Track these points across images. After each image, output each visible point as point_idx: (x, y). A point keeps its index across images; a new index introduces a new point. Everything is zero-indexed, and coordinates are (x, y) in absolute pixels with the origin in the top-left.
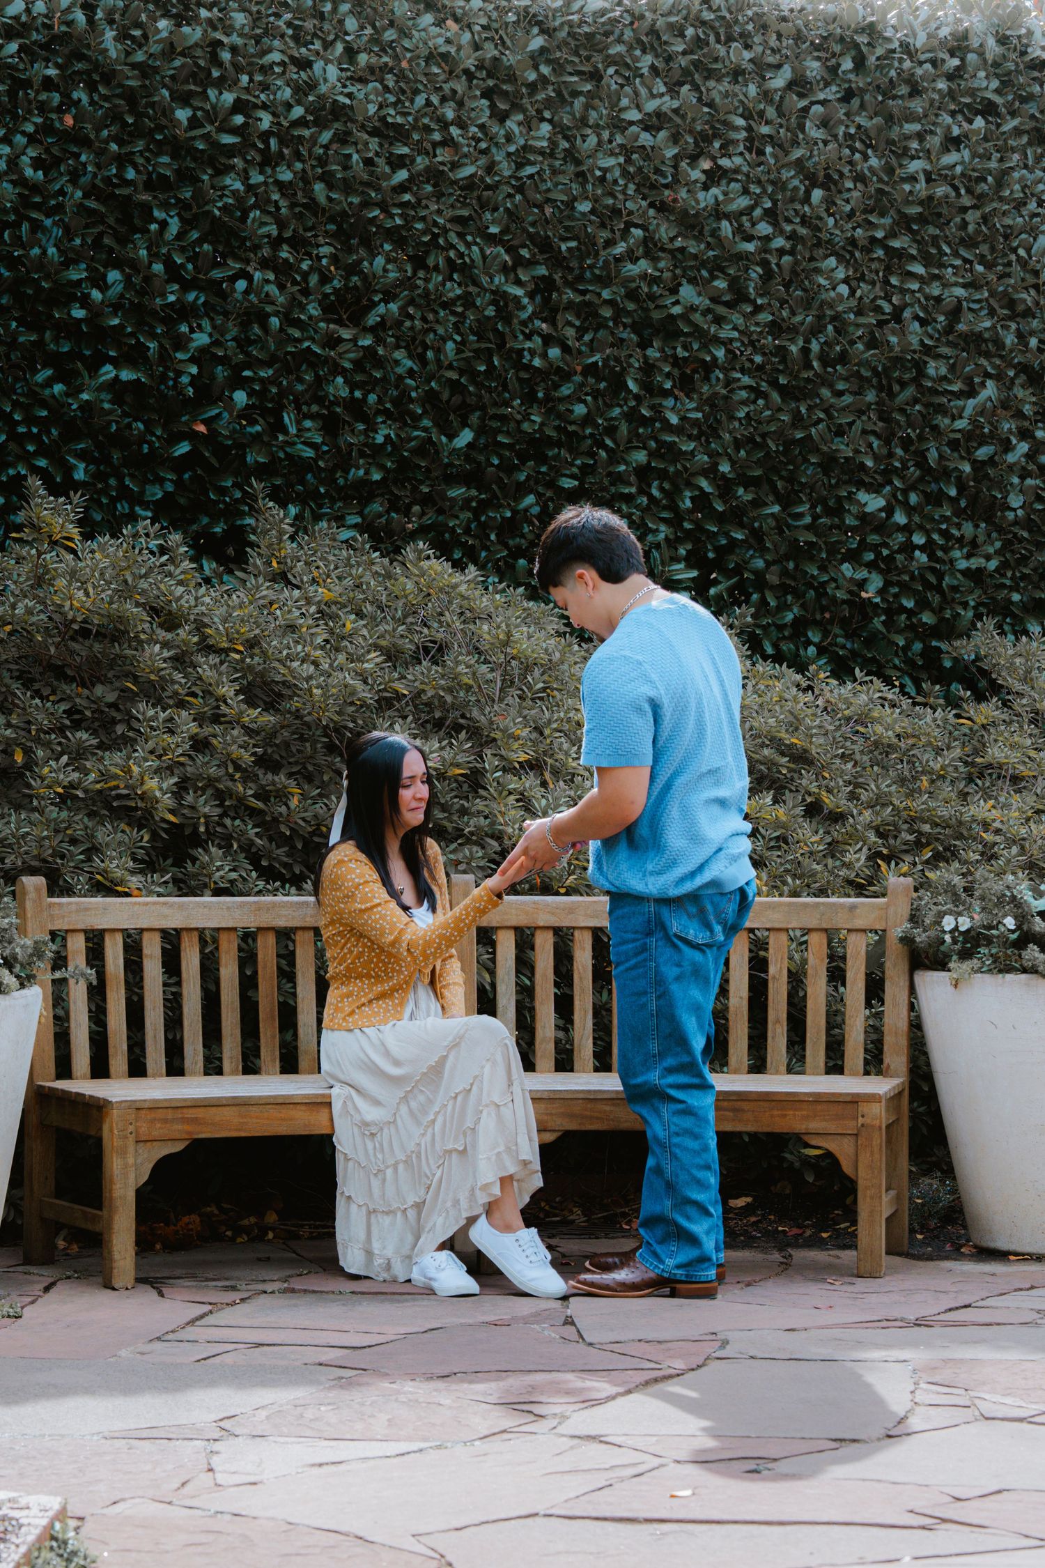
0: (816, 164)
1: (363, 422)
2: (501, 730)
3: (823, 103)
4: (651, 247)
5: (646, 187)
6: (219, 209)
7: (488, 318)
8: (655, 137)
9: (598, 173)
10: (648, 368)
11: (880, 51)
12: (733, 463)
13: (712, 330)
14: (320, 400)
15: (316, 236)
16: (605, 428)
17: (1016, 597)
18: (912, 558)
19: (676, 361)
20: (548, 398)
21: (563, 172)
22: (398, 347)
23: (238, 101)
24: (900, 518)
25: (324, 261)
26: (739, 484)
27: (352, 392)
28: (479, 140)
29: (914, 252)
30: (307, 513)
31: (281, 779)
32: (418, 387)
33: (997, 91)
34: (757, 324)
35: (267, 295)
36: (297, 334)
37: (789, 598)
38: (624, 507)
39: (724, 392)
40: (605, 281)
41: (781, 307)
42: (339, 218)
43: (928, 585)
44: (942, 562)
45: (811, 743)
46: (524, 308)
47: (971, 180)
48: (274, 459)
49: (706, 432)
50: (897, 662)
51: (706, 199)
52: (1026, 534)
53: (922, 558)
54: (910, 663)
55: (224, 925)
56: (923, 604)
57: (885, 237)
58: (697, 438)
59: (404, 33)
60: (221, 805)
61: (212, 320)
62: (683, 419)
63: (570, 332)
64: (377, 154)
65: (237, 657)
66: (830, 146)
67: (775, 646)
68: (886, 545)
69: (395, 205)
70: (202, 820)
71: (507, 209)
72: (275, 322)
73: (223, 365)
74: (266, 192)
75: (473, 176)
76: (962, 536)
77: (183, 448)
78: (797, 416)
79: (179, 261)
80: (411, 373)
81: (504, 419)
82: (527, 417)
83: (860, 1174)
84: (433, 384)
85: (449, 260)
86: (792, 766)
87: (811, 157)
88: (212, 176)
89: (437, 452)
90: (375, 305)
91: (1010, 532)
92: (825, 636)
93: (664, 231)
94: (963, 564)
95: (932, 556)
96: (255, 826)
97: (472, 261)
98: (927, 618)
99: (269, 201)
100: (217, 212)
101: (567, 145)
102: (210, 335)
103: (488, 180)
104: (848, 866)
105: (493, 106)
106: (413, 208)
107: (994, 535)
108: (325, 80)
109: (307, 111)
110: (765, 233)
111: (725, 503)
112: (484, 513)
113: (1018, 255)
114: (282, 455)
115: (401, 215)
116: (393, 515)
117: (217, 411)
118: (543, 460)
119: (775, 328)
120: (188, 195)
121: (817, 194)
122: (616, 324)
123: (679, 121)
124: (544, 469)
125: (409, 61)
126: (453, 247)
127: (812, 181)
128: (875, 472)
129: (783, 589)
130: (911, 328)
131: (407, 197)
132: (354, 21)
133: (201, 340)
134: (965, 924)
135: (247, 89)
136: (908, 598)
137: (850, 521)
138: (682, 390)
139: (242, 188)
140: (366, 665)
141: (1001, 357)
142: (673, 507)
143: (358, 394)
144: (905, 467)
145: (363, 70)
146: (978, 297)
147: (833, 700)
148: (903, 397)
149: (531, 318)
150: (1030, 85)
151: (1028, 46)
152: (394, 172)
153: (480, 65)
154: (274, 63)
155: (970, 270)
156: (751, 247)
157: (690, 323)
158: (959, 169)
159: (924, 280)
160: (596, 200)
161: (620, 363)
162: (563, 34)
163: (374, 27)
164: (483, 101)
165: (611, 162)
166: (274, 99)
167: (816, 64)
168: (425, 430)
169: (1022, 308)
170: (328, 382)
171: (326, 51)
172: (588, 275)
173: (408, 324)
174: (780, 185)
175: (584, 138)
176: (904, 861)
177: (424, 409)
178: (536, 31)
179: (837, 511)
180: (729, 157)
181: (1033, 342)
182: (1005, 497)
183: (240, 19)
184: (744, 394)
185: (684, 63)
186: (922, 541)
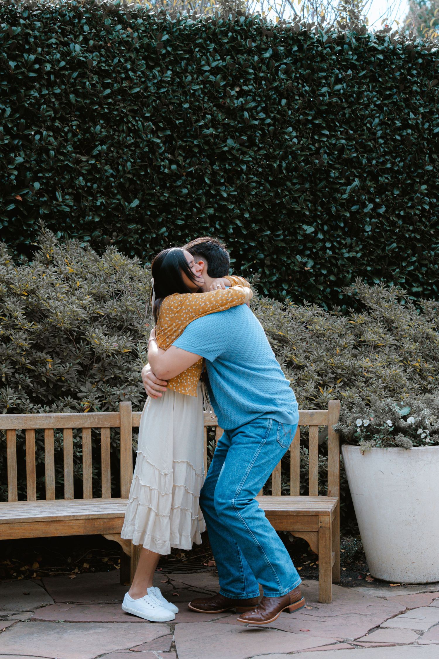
0: (284, 89)
1: (91, 196)
2: (147, 331)
3: (286, 64)
4: (214, 123)
5: (213, 98)
6: (28, 104)
7: (146, 152)
8: (216, 77)
9: (192, 91)
10: (214, 174)
11: (308, 43)
12: (250, 213)
13: (241, 157)
14: (73, 187)
15: (71, 117)
16: (196, 199)
17: (369, 268)
18: (326, 253)
19: (225, 170)
20: (171, 186)
21: (177, 91)
22: (106, 164)
23: (36, 58)
24: (320, 236)
25: (74, 127)
26: (253, 223)
27: (86, 183)
28: (141, 77)
29: (324, 125)
30: (66, 235)
31: (43, 355)
32: (115, 181)
33: (356, 60)
34: (260, 155)
35: (49, 141)
36: (62, 158)
37: (274, 270)
38: (204, 233)
39: (246, 183)
40: (195, 137)
41: (270, 148)
42: (80, 109)
43: (332, 264)
44: (338, 254)
45: (287, 334)
46: (161, 148)
47: (347, 96)
48: (52, 212)
49: (238, 200)
50: (320, 297)
51: (237, 103)
52: (372, 242)
53: (329, 252)
54: (325, 296)
55: (9, 428)
56: (330, 272)
57: (312, 119)
58: (235, 203)
59: (109, 33)
60: (14, 368)
61: (25, 152)
62: (229, 195)
63: (180, 158)
64: (97, 82)
65: (25, 298)
66: (289, 82)
67: (269, 291)
68: (315, 248)
69: (105, 104)
70: (4, 375)
71: (153, 106)
72: (52, 153)
73: (30, 171)
74: (49, 97)
75: (139, 92)
76: (346, 243)
77: (12, 207)
78: (277, 193)
79: (10, 126)
80: (112, 175)
81: (153, 195)
82: (162, 194)
83: (320, 552)
84: (121, 180)
85: (128, 127)
86: (279, 344)
87: (281, 85)
88: (25, 90)
89: (124, 209)
90: (97, 146)
91: (366, 241)
92: (290, 286)
93: (220, 116)
94: (347, 255)
95: (334, 252)
96: (29, 378)
97: (138, 128)
98: (332, 278)
99: (50, 102)
100: (27, 105)
101: (179, 80)
102: (24, 158)
103: (145, 94)
104: (307, 391)
105: (147, 64)
106: (113, 105)
107: (359, 243)
108: (75, 51)
109: (67, 63)
110: (262, 117)
111: (247, 230)
112: (144, 235)
113: (367, 127)
114: (55, 210)
115: (107, 108)
116: (105, 236)
117: (27, 191)
118: (170, 213)
119: (267, 157)
120: (15, 98)
121: (284, 102)
122: (200, 155)
123: (226, 71)
124: (170, 216)
125: (111, 44)
126: (130, 122)
127: (281, 96)
128: (310, 217)
129: (271, 267)
130: (324, 157)
131: (110, 100)
132: (87, 26)
133: (20, 160)
134: (366, 423)
135: (41, 54)
136: (324, 270)
137: (299, 237)
138: (228, 183)
139: (38, 96)
140: (84, 302)
141: (361, 169)
142: (225, 232)
143: (89, 184)
144: (322, 215)
145: (91, 47)
146: (351, 144)
147: (296, 314)
148: (321, 185)
149: (164, 152)
150: (370, 58)
151: (368, 42)
152: (105, 90)
153: (142, 46)
154: (52, 43)
155: (347, 133)
156: (256, 122)
157: (231, 154)
158: (342, 91)
159: (329, 137)
160: (191, 103)
161: (202, 171)
162: (177, 34)
163: (96, 30)
164: (143, 61)
165: (197, 87)
166: (53, 58)
167: (282, 48)
168: (118, 200)
169: (369, 148)
170: (76, 179)
171: (75, 39)
172: (188, 134)
173: (111, 155)
174: (268, 97)
175: (186, 77)
176: (330, 387)
177: (118, 191)
178: (165, 33)
179: (294, 233)
180: (247, 86)
181: (374, 162)
182: (364, 227)
183: (38, 24)
184: (254, 184)
185: (227, 47)
186: (330, 246)
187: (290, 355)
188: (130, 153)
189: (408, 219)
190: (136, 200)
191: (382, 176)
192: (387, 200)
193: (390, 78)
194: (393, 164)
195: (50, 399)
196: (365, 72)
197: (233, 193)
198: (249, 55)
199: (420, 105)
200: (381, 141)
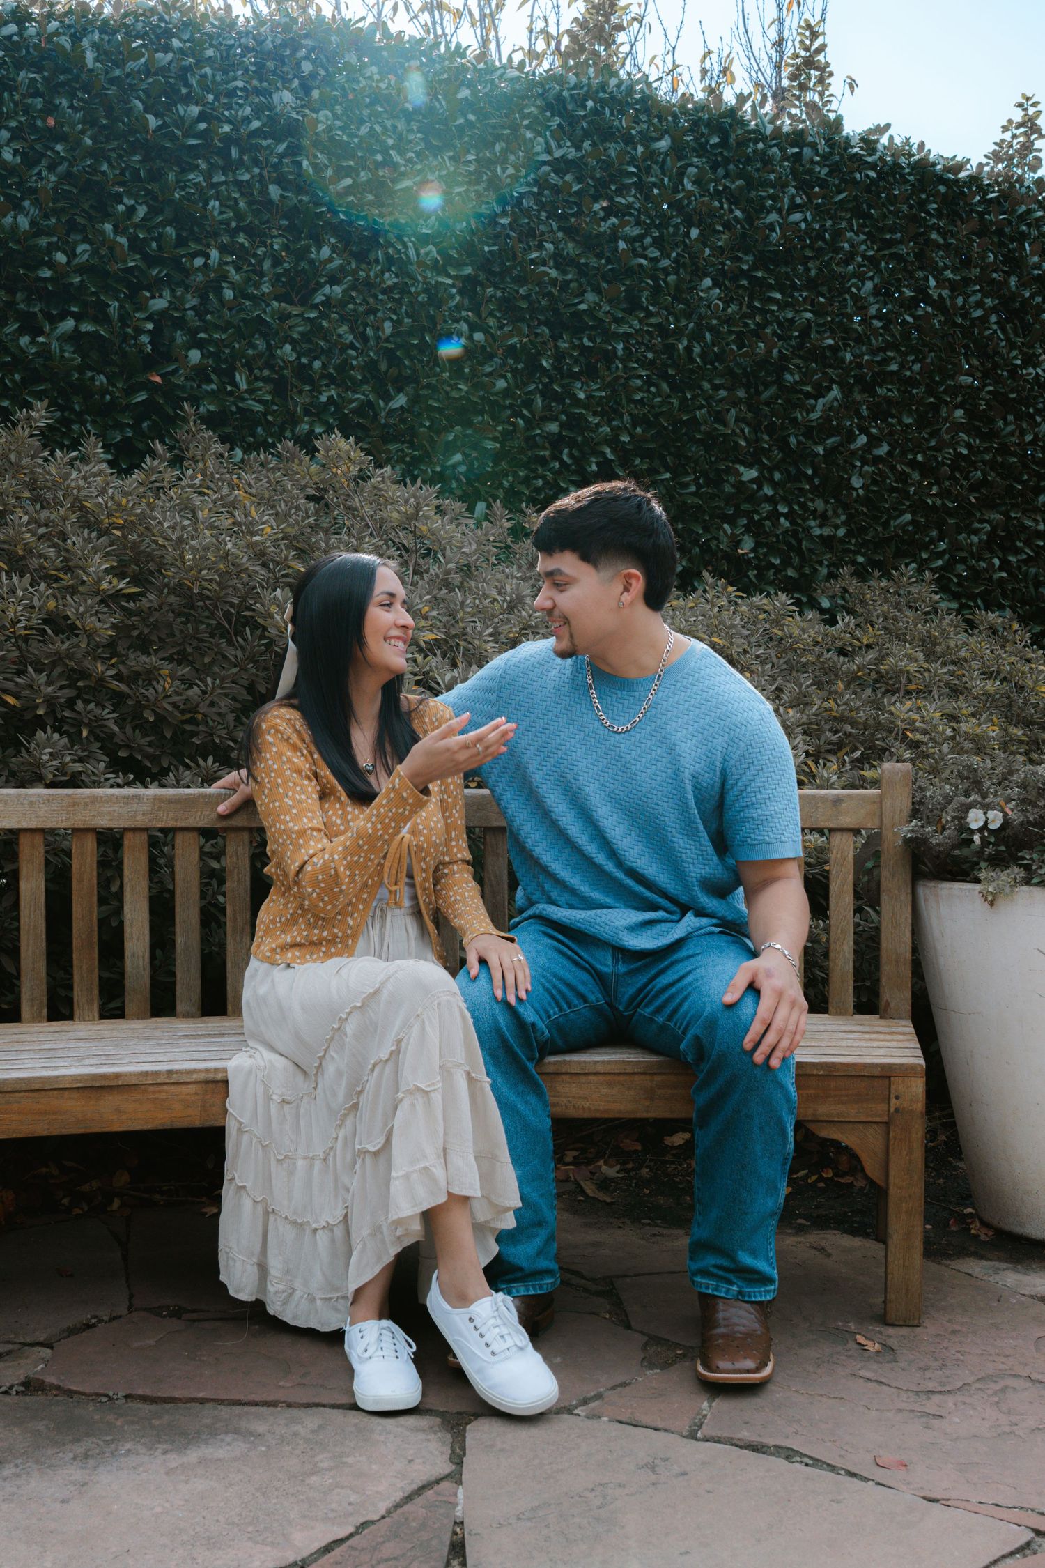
0: (694, 210)
1: (309, 385)
3: (697, 166)
4: (560, 260)
5: (556, 214)
6: (181, 196)
7: (422, 304)
8: (562, 177)
9: (515, 195)
10: (559, 357)
11: (739, 132)
12: (632, 436)
13: (613, 326)
14: (271, 367)
15: (269, 228)
16: (522, 400)
17: (860, 559)
18: (778, 523)
19: (583, 349)
20: (472, 372)
21: (486, 196)
22: (341, 323)
23: (200, 113)
24: (768, 491)
25: (276, 247)
26: (637, 455)
27: (298, 358)
28: (415, 164)
29: (772, 282)
31: (153, 660)
32: (358, 357)
33: (826, 174)
34: (647, 325)
35: (224, 272)
36: (248, 304)
38: (538, 468)
39: (623, 378)
40: (521, 280)
42: (290, 213)
43: (790, 547)
44: (802, 527)
47: (813, 235)
48: (225, 410)
51: (604, 227)
52: (864, 510)
53: (786, 523)
56: (787, 563)
57: (748, 270)
58: (602, 414)
60: (72, 685)
61: (173, 291)
62: (589, 397)
63: (491, 322)
64: (326, 166)
65: (118, 533)
66: (704, 198)
68: (758, 513)
69: (340, 206)
70: (41, 702)
72: (229, 294)
73: (182, 329)
74: (226, 189)
75: (409, 189)
76: (816, 509)
77: (141, 397)
78: (683, 400)
79: (143, 238)
80: (352, 346)
81: (434, 388)
82: (453, 386)
83: (891, 1179)
84: (371, 354)
85: (386, 254)
87: (689, 203)
88: (178, 173)
89: (376, 415)
90: (321, 286)
91: (854, 507)
93: (570, 248)
94: (817, 532)
95: (793, 523)
96: (112, 711)
97: (408, 257)
99: (229, 198)
101: (490, 174)
102: (170, 303)
105: (426, 140)
106: (357, 210)
107: (840, 511)
108: (282, 103)
109: (263, 125)
110: (654, 255)
113: (851, 294)
114: (234, 408)
115: (344, 213)
117: (173, 367)
118: (470, 424)
119: (663, 331)
121: (695, 233)
122: (531, 317)
123: (582, 167)
126: (391, 244)
127: (690, 221)
128: (747, 451)
131: (351, 198)
132: (309, 64)
133: (159, 304)
134: (996, 819)
135: (212, 106)
136: (775, 557)
137: (728, 489)
138: (587, 374)
139: (204, 184)
141: (842, 368)
142: (581, 471)
143: (304, 360)
144: (770, 450)
145: (316, 101)
146: (823, 321)
148: (766, 395)
149: (458, 308)
150: (852, 172)
151: (847, 146)
152: (340, 179)
153: (417, 110)
154: (237, 87)
155: (815, 301)
156: (644, 262)
157: (595, 318)
158: (803, 225)
160: (514, 219)
161: (535, 347)
162: (486, 90)
163: (327, 71)
164: (419, 135)
165: (527, 189)
166: (236, 115)
167: (689, 140)
168: (365, 393)
169: (854, 335)
170: (279, 348)
171: (284, 84)
172: (508, 277)
174: (665, 221)
175: (504, 170)
177: (364, 377)
178: (464, 88)
179: (717, 482)
180: (624, 197)
181: (866, 359)
182: (849, 479)
183: (211, 52)
184: (639, 382)
185: (585, 125)
186: (786, 510)
188: (391, 304)
189: (929, 470)
190: (402, 396)
191: (881, 387)
192: (891, 433)
193: (890, 212)
194: (902, 365)
195: (164, 765)
196: (844, 195)
197: (597, 394)
198: (626, 144)
199: (946, 268)
200: (877, 323)
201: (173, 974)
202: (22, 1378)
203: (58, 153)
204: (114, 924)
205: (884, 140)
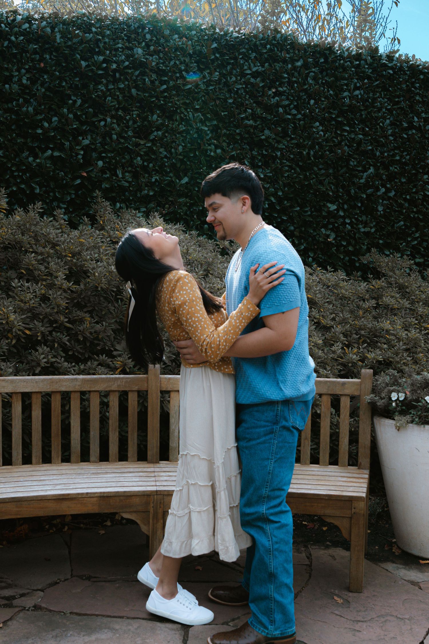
0: (312, 91)
1: (148, 174)
3: (314, 72)
4: (254, 117)
5: (252, 96)
6: (95, 96)
7: (195, 138)
8: (256, 80)
9: (235, 89)
10: (253, 158)
11: (333, 56)
12: (283, 192)
13: (276, 145)
15: (132, 107)
17: (381, 242)
18: (346, 227)
19: (263, 155)
21: (223, 90)
22: (162, 148)
23: (104, 59)
24: (341, 213)
25: (134, 116)
26: (285, 200)
27: (143, 163)
28: (193, 77)
29: (345, 122)
30: (124, 206)
31: (80, 314)
32: (168, 162)
33: (370, 73)
34: (292, 144)
35: (113, 127)
36: (122, 141)
37: (302, 241)
39: (280, 167)
40: (238, 127)
41: (300, 139)
42: (141, 101)
43: (351, 237)
44: (356, 229)
45: (316, 297)
46: (208, 135)
47: (364, 100)
48: (113, 186)
49: (273, 181)
50: (340, 264)
51: (274, 101)
52: (383, 220)
53: (348, 227)
54: (344, 264)
55: (34, 390)
56: (349, 244)
57: (335, 117)
58: (270, 183)
59: (167, 41)
60: (51, 326)
61: (92, 136)
62: (265, 176)
63: (225, 144)
64: (156, 80)
65: (70, 259)
66: (317, 86)
68: (337, 223)
69: (161, 97)
70: (39, 334)
71: (202, 101)
72: (115, 137)
73: (95, 152)
74: (114, 91)
75: (190, 88)
76: (362, 220)
77: (78, 181)
78: (305, 176)
79: (79, 114)
80: (166, 157)
81: (200, 174)
83: (352, 539)
84: (174, 160)
85: (181, 117)
87: (310, 89)
88: (94, 85)
89: (175, 185)
90: (153, 132)
91: (379, 219)
92: (314, 254)
93: (259, 111)
94: (362, 230)
95: (352, 227)
96: (67, 336)
97: (189, 118)
98: (350, 248)
99: (115, 95)
101: (225, 80)
102: (90, 141)
103: (196, 90)
104: (334, 352)
105: (198, 66)
106: (169, 99)
107: (373, 220)
108: (138, 54)
109: (130, 64)
110: (294, 113)
111: (280, 206)
112: (192, 208)
113: (380, 126)
114: (116, 185)
115: (163, 101)
116: (158, 208)
117: (91, 168)
119: (298, 146)
120: (85, 92)
121: (312, 102)
122: (241, 142)
123: (264, 75)
125: (168, 49)
126: (183, 113)
127: (310, 97)
128: (333, 197)
129: (299, 238)
130: (345, 148)
131: (166, 94)
132: (149, 35)
133: (86, 142)
134: (402, 397)
135: (109, 56)
136: (344, 242)
137: (324, 214)
138: (265, 166)
139: (105, 90)
141: (375, 159)
143: (146, 164)
144: (343, 195)
145: (152, 51)
146: (367, 139)
147: (323, 278)
148: (342, 171)
149: (210, 139)
150: (382, 71)
151: (380, 59)
152: (162, 85)
153: (194, 53)
154: (119, 47)
155: (363, 129)
156: (289, 117)
157: (268, 142)
158: (360, 96)
159: (349, 132)
160: (235, 99)
161: (243, 155)
162: (224, 43)
163: (156, 38)
164: (195, 64)
165: (241, 86)
166: (118, 60)
167: (311, 60)
168: (170, 177)
169: (381, 143)
170: (135, 159)
171: (139, 44)
172: (232, 125)
173: (165, 139)
174: (299, 98)
175: (231, 78)
176: (355, 347)
177: (170, 170)
178: (214, 42)
179: (320, 210)
180: (282, 88)
181: (386, 154)
182: (377, 207)
183: (108, 32)
184: (287, 168)
185: (266, 56)
186: (349, 221)
187: (318, 317)
188: (182, 138)
189: (412, 202)
190: (186, 177)
191: (392, 166)
192: (396, 186)
193: (398, 88)
194: (401, 157)
195: (87, 356)
196: (378, 82)
197: (268, 175)
198: (284, 63)
199: (422, 112)
200: (391, 138)
201: (89, 443)
202: (33, 604)
203: (45, 79)
204: (67, 422)
205: (397, 55)
